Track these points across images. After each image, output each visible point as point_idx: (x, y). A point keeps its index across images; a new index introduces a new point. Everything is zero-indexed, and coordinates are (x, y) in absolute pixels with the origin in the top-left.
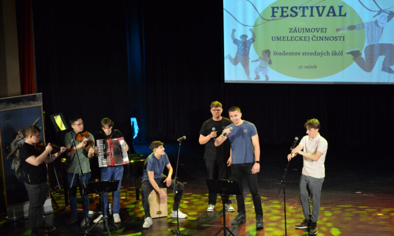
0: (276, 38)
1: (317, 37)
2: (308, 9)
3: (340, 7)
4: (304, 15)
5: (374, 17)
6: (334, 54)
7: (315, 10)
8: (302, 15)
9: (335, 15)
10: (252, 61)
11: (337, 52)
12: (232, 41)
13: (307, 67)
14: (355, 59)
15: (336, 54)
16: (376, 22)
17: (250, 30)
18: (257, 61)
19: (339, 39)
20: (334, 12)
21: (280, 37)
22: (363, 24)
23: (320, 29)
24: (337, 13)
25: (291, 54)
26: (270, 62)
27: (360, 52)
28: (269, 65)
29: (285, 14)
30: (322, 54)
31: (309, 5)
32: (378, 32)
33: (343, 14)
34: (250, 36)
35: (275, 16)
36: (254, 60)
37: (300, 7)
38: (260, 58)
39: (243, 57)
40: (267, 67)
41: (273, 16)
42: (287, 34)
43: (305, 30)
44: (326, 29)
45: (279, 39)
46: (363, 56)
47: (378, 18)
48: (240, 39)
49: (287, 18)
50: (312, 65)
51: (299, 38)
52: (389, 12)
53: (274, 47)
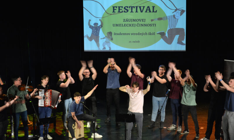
0: (115, 25)
1: (140, 24)
2: (134, 8)
3: (153, 7)
4: (132, 12)
5: (173, 13)
6: (150, 34)
7: (138, 8)
8: (131, 11)
9: (150, 12)
10: (101, 39)
11: (152, 33)
12: (89, 27)
13: (134, 42)
14: (162, 37)
15: (151, 34)
16: (174, 16)
17: (100, 20)
18: (104, 38)
19: (152, 25)
20: (149, 10)
21: (118, 24)
22: (166, 17)
23: (142, 20)
24: (152, 10)
25: (124, 34)
26: (112, 39)
27: (165, 33)
28: (111, 41)
29: (121, 11)
30: (143, 34)
31: (135, 5)
32: (175, 21)
33: (155, 11)
34: (99, 24)
35: (115, 12)
36: (102, 38)
37: (130, 7)
38: (106, 36)
39: (95, 36)
40: (110, 42)
41: (114, 12)
42: (122, 23)
43: (132, 20)
44: (145, 19)
45: (117, 25)
46: (167, 35)
47: (175, 13)
48: (94, 26)
49: (122, 13)
50: (137, 41)
51: (129, 25)
52: (181, 10)
53: (114, 30)
